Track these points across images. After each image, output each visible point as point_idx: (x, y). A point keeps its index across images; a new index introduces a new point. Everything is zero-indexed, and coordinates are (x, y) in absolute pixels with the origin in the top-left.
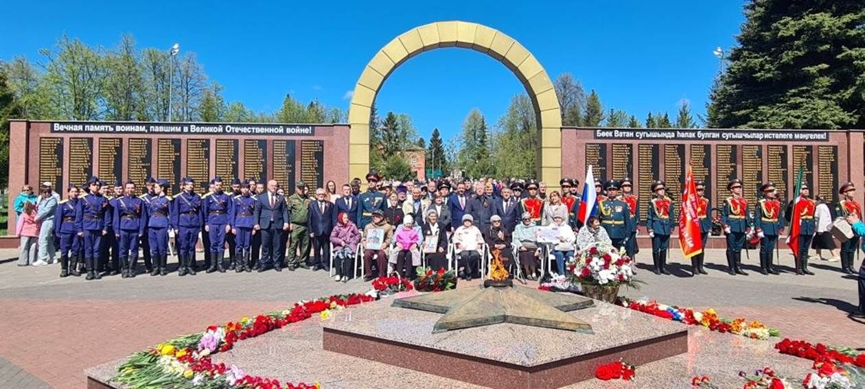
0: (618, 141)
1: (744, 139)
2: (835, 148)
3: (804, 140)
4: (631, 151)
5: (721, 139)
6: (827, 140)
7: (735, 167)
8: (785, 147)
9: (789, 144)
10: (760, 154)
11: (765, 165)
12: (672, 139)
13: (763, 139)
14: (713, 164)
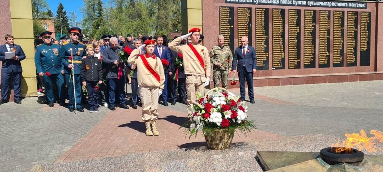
0: (242, 5)
1: (320, 6)
2: (370, 13)
3: (353, 8)
4: (250, 13)
5: (307, 5)
6: (366, 8)
7: (314, 26)
8: (343, 12)
9: (346, 10)
10: (329, 17)
11: (332, 25)
12: (278, 5)
13: (332, 7)
14: (302, 24)
